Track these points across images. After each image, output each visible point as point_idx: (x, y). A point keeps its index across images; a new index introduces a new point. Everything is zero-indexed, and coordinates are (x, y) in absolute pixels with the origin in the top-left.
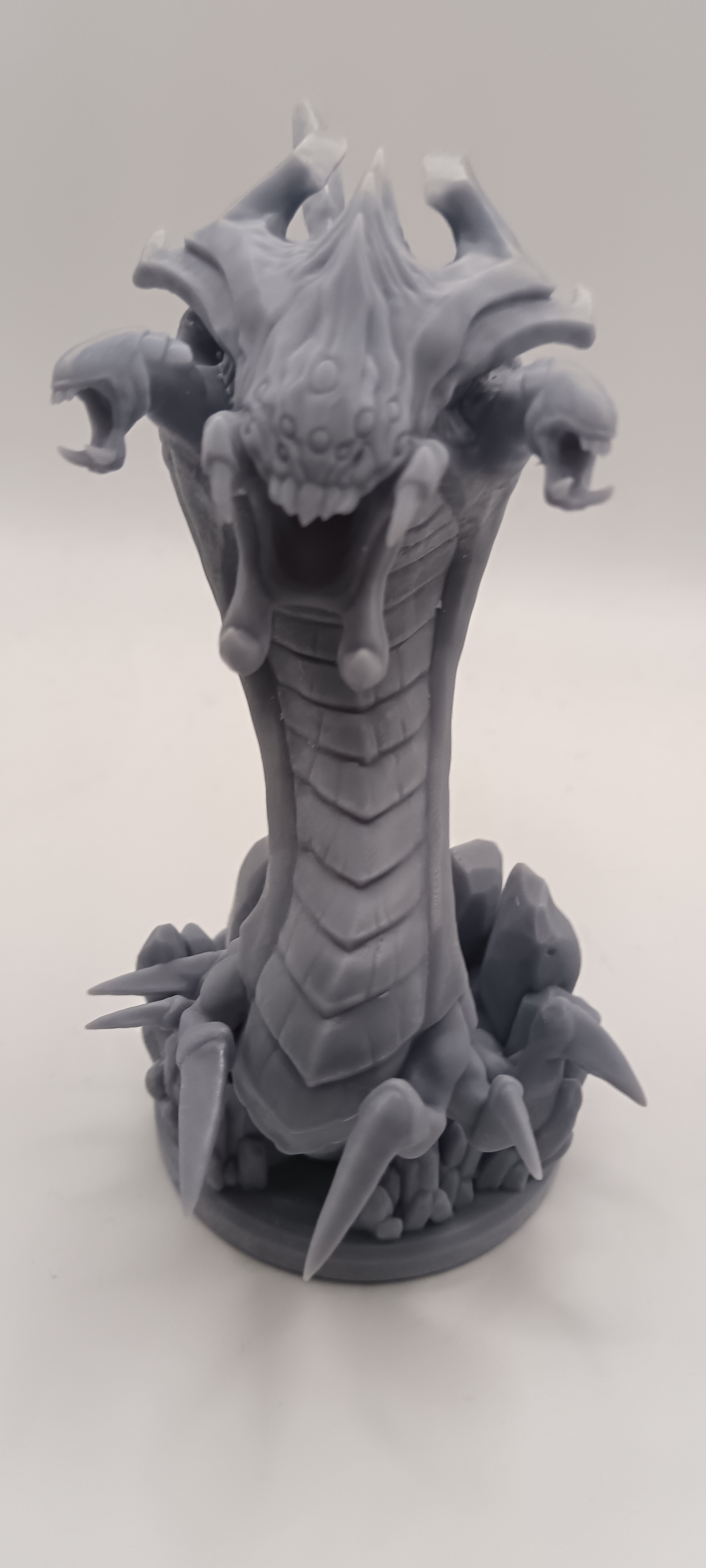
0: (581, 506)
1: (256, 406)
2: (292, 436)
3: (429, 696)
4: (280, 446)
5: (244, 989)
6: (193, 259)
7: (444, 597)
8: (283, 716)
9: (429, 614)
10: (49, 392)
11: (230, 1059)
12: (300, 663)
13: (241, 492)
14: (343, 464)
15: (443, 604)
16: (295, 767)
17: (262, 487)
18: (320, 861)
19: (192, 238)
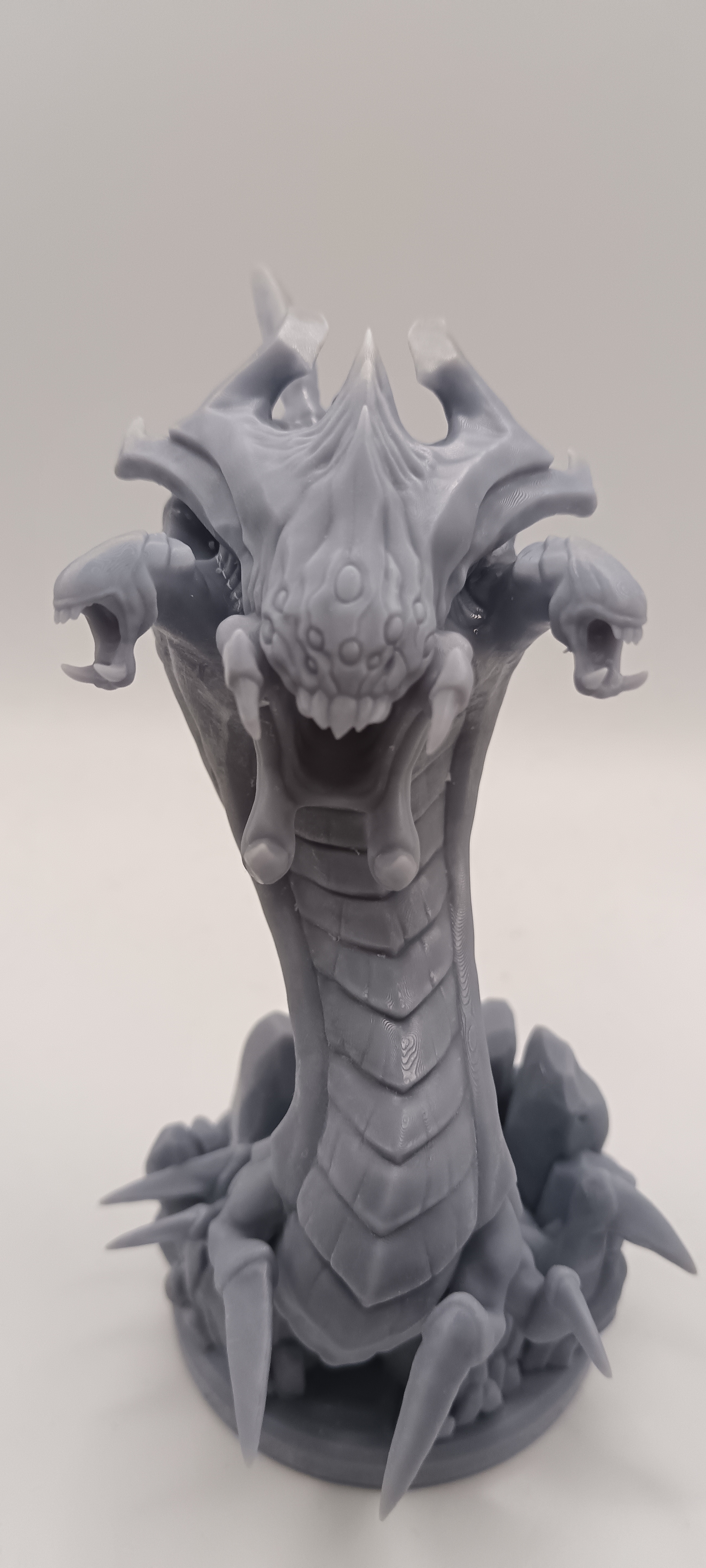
0: (615, 693)
1: (276, 616)
2: (320, 648)
3: (446, 872)
4: (307, 658)
5: (280, 1201)
6: (180, 451)
7: (452, 770)
8: (297, 907)
9: (441, 788)
10: (52, 611)
11: (274, 1280)
12: (313, 851)
13: (266, 703)
14: (374, 673)
15: (452, 776)
16: (316, 963)
17: (290, 703)
18: (356, 1066)
19: (179, 429)
